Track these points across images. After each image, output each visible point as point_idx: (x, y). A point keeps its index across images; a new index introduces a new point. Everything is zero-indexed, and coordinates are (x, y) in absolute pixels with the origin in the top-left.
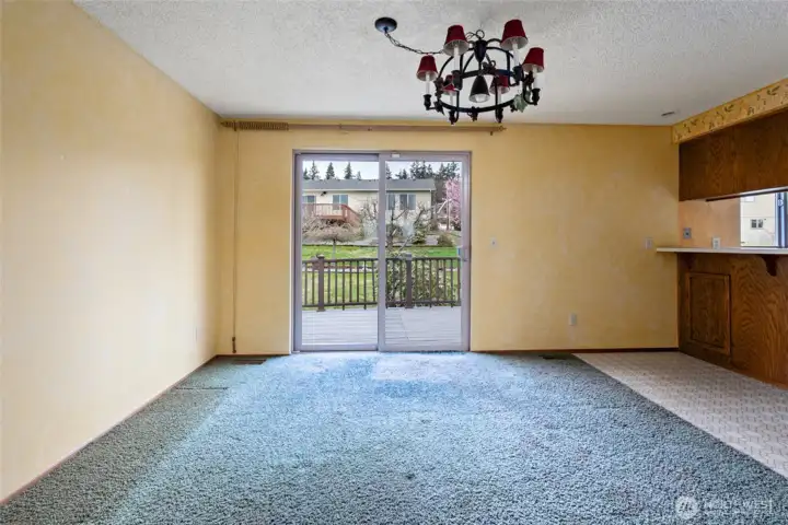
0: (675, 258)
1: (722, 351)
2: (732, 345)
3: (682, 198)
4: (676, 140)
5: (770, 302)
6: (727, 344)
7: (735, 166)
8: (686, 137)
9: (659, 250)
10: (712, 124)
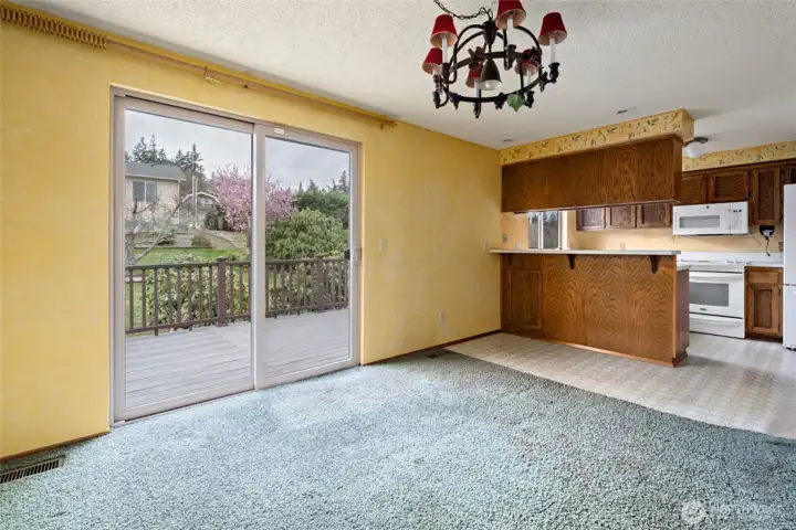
0: (499, 258)
1: (536, 327)
2: (543, 322)
3: (505, 209)
4: (502, 163)
5: (570, 287)
6: (539, 322)
7: (546, 189)
8: (510, 161)
9: (492, 251)
10: (531, 154)
